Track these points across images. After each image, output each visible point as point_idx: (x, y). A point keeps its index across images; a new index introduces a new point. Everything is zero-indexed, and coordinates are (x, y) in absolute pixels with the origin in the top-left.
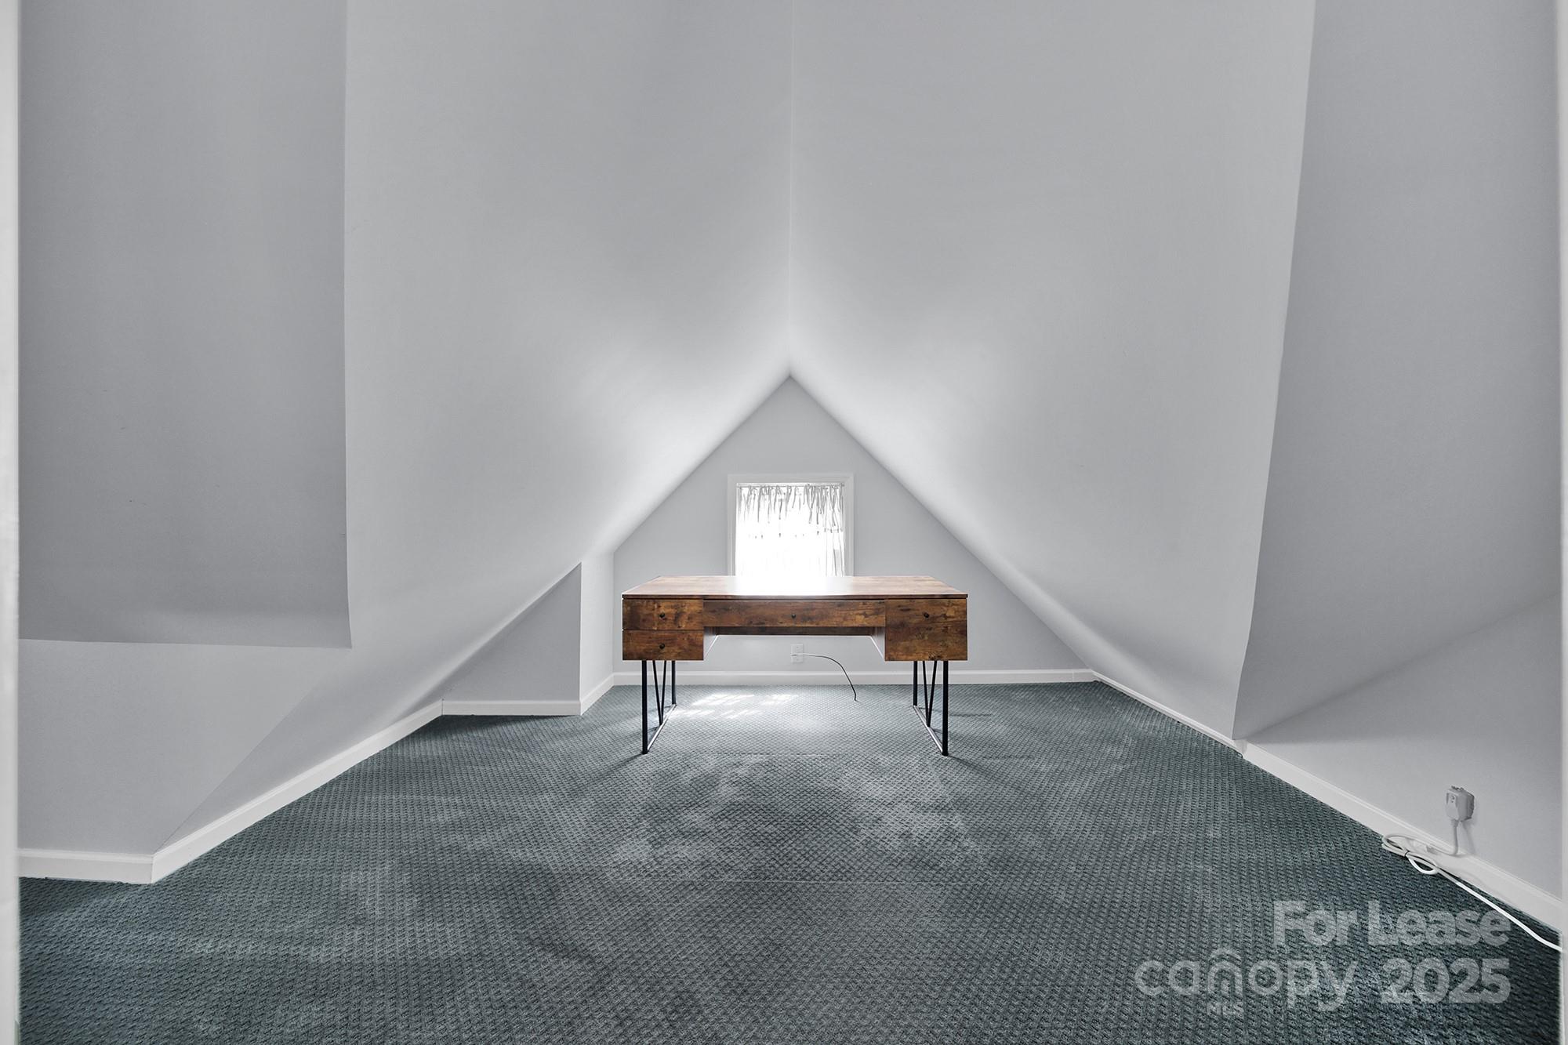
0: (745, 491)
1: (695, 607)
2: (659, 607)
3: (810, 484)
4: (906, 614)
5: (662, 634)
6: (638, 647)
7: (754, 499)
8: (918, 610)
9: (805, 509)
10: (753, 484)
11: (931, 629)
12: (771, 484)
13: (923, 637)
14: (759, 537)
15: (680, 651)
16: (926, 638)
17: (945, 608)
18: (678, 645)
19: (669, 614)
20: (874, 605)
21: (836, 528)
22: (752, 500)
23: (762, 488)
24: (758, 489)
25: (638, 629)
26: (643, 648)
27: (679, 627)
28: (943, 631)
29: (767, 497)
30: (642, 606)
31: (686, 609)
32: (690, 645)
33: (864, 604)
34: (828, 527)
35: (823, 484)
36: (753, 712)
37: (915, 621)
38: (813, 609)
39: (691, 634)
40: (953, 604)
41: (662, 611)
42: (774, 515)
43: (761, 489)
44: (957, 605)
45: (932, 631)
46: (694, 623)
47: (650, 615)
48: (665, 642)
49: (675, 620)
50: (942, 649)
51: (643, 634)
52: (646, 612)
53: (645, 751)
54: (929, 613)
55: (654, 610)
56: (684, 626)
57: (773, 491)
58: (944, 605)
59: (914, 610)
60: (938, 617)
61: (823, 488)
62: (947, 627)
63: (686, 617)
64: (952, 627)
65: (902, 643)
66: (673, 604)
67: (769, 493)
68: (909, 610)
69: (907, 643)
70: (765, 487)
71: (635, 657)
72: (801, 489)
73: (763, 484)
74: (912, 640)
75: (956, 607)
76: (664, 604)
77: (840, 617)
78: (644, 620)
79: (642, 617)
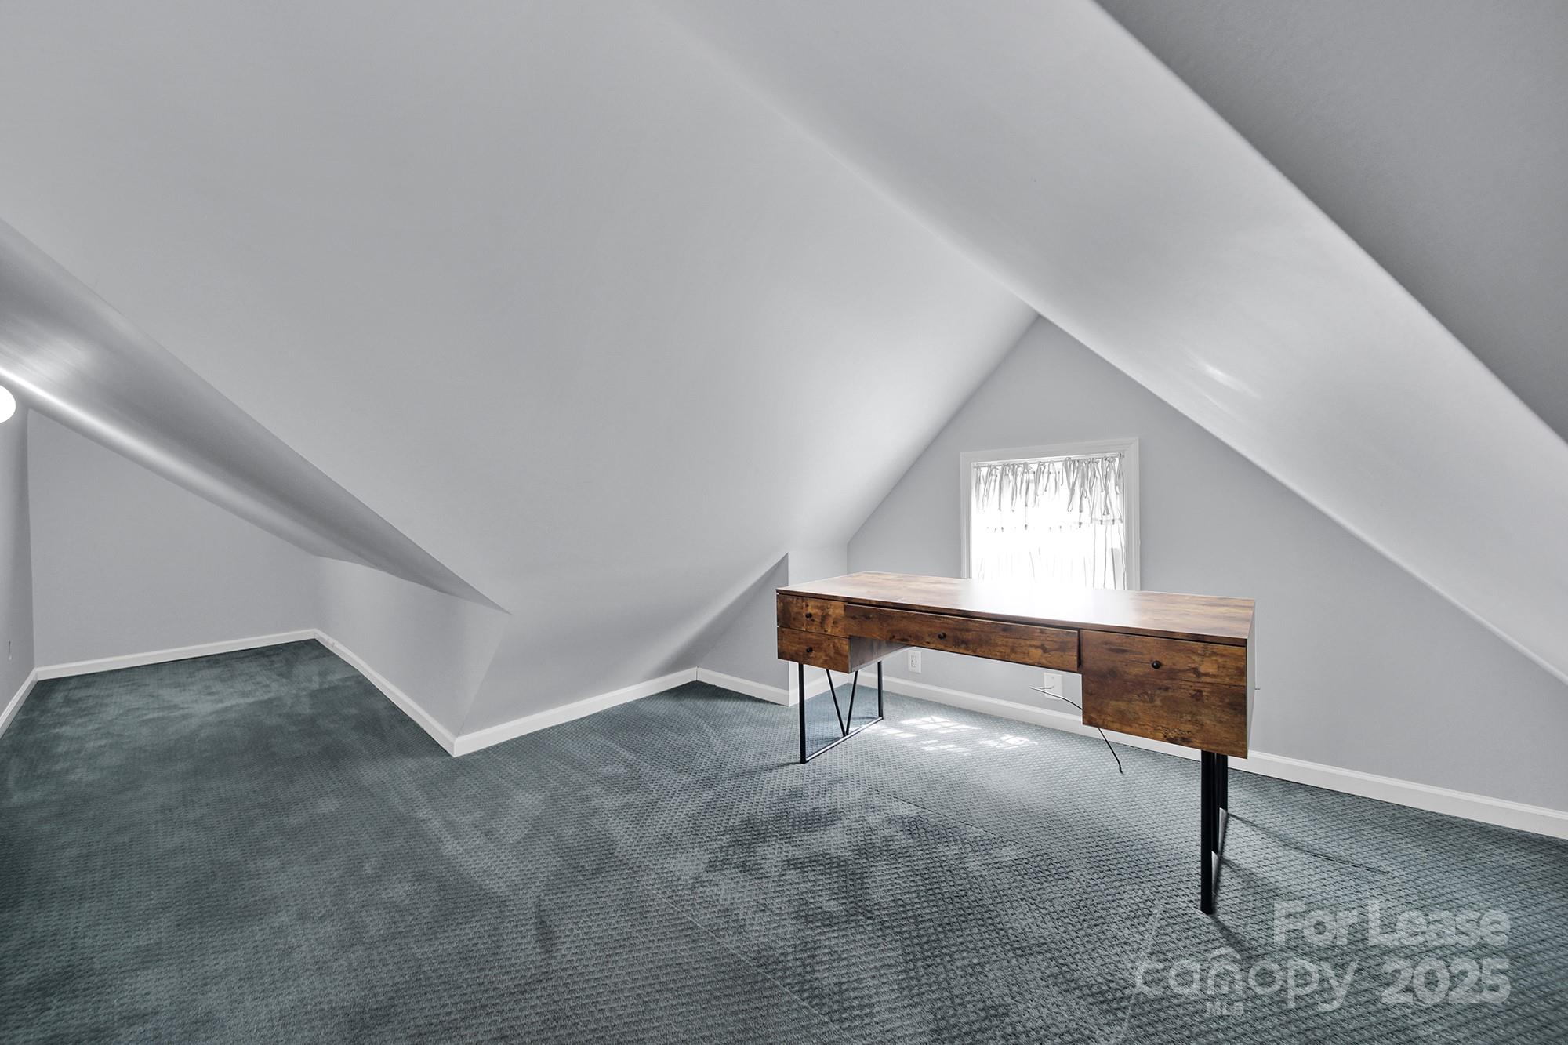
0: (984, 471)
1: (837, 611)
2: (807, 606)
3: (1073, 457)
4: (1121, 657)
5: (809, 636)
6: (790, 647)
7: (995, 480)
8: (1142, 654)
9: (1065, 491)
10: (993, 463)
11: (1167, 689)
12: (1017, 461)
13: (1152, 700)
14: (999, 529)
15: (827, 658)
16: (1158, 703)
17: (1197, 659)
18: (825, 651)
19: (816, 614)
20: (1057, 635)
21: (1110, 517)
22: (993, 483)
23: (1004, 466)
24: (1000, 468)
25: (789, 628)
26: (794, 648)
27: (825, 631)
28: (1193, 697)
29: (1011, 477)
30: (792, 603)
31: (831, 612)
32: (835, 653)
33: (1042, 632)
34: (1098, 515)
35: (1094, 456)
36: (960, 749)
37: (1136, 670)
38: (968, 630)
39: (836, 641)
40: (1216, 654)
41: (810, 611)
42: (1020, 501)
43: (1003, 469)
44: (1222, 655)
45: (1170, 693)
46: (839, 629)
47: (800, 613)
48: (812, 646)
49: (821, 623)
50: (1189, 727)
51: (793, 633)
52: (795, 610)
53: (803, 761)
54: (1164, 662)
55: (802, 608)
56: (829, 631)
57: (1020, 470)
58: (1194, 652)
59: (1132, 652)
60: (1180, 671)
61: (1091, 461)
62: (1200, 692)
63: (830, 621)
64: (1212, 692)
65: (1113, 703)
66: (819, 605)
67: (1015, 473)
68: (1124, 651)
69: (1122, 705)
70: (1008, 465)
71: (788, 657)
72: (1059, 466)
73: (1006, 462)
74: (1130, 701)
75: (1220, 660)
76: (811, 603)
77: (1006, 646)
78: (794, 619)
79: (793, 615)
